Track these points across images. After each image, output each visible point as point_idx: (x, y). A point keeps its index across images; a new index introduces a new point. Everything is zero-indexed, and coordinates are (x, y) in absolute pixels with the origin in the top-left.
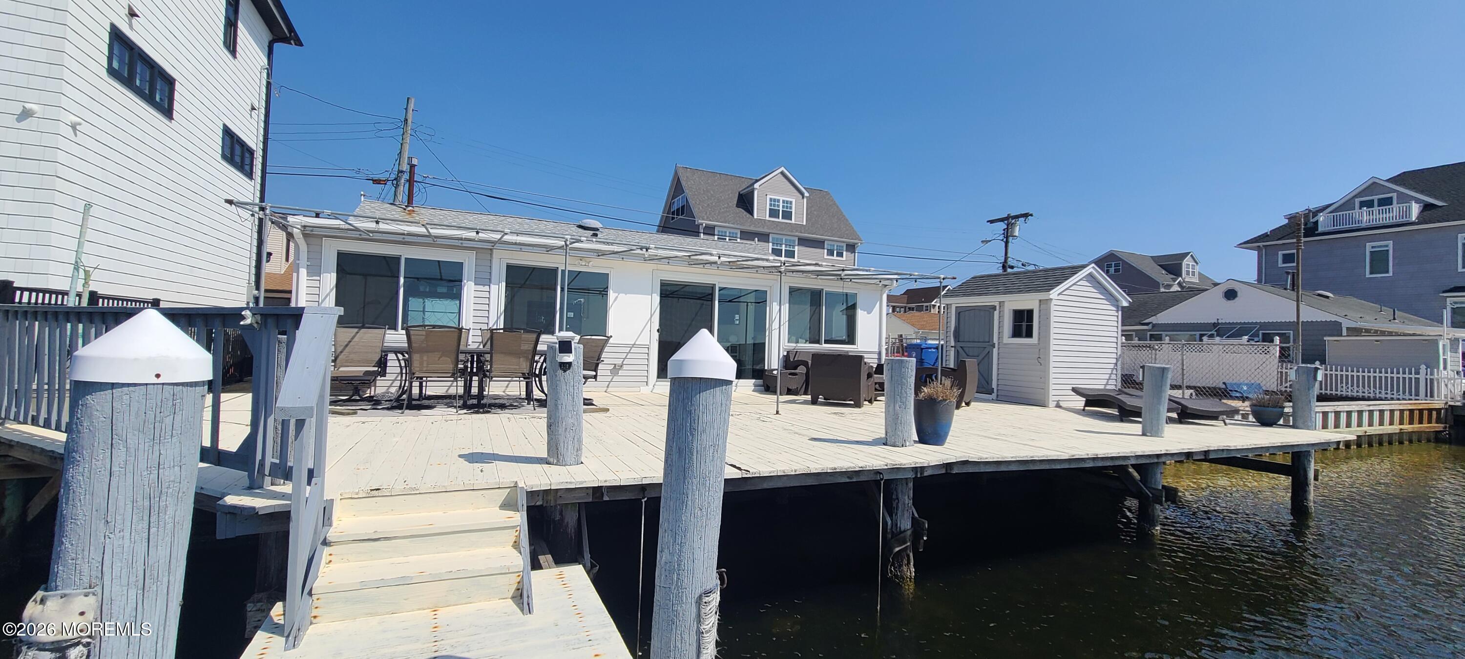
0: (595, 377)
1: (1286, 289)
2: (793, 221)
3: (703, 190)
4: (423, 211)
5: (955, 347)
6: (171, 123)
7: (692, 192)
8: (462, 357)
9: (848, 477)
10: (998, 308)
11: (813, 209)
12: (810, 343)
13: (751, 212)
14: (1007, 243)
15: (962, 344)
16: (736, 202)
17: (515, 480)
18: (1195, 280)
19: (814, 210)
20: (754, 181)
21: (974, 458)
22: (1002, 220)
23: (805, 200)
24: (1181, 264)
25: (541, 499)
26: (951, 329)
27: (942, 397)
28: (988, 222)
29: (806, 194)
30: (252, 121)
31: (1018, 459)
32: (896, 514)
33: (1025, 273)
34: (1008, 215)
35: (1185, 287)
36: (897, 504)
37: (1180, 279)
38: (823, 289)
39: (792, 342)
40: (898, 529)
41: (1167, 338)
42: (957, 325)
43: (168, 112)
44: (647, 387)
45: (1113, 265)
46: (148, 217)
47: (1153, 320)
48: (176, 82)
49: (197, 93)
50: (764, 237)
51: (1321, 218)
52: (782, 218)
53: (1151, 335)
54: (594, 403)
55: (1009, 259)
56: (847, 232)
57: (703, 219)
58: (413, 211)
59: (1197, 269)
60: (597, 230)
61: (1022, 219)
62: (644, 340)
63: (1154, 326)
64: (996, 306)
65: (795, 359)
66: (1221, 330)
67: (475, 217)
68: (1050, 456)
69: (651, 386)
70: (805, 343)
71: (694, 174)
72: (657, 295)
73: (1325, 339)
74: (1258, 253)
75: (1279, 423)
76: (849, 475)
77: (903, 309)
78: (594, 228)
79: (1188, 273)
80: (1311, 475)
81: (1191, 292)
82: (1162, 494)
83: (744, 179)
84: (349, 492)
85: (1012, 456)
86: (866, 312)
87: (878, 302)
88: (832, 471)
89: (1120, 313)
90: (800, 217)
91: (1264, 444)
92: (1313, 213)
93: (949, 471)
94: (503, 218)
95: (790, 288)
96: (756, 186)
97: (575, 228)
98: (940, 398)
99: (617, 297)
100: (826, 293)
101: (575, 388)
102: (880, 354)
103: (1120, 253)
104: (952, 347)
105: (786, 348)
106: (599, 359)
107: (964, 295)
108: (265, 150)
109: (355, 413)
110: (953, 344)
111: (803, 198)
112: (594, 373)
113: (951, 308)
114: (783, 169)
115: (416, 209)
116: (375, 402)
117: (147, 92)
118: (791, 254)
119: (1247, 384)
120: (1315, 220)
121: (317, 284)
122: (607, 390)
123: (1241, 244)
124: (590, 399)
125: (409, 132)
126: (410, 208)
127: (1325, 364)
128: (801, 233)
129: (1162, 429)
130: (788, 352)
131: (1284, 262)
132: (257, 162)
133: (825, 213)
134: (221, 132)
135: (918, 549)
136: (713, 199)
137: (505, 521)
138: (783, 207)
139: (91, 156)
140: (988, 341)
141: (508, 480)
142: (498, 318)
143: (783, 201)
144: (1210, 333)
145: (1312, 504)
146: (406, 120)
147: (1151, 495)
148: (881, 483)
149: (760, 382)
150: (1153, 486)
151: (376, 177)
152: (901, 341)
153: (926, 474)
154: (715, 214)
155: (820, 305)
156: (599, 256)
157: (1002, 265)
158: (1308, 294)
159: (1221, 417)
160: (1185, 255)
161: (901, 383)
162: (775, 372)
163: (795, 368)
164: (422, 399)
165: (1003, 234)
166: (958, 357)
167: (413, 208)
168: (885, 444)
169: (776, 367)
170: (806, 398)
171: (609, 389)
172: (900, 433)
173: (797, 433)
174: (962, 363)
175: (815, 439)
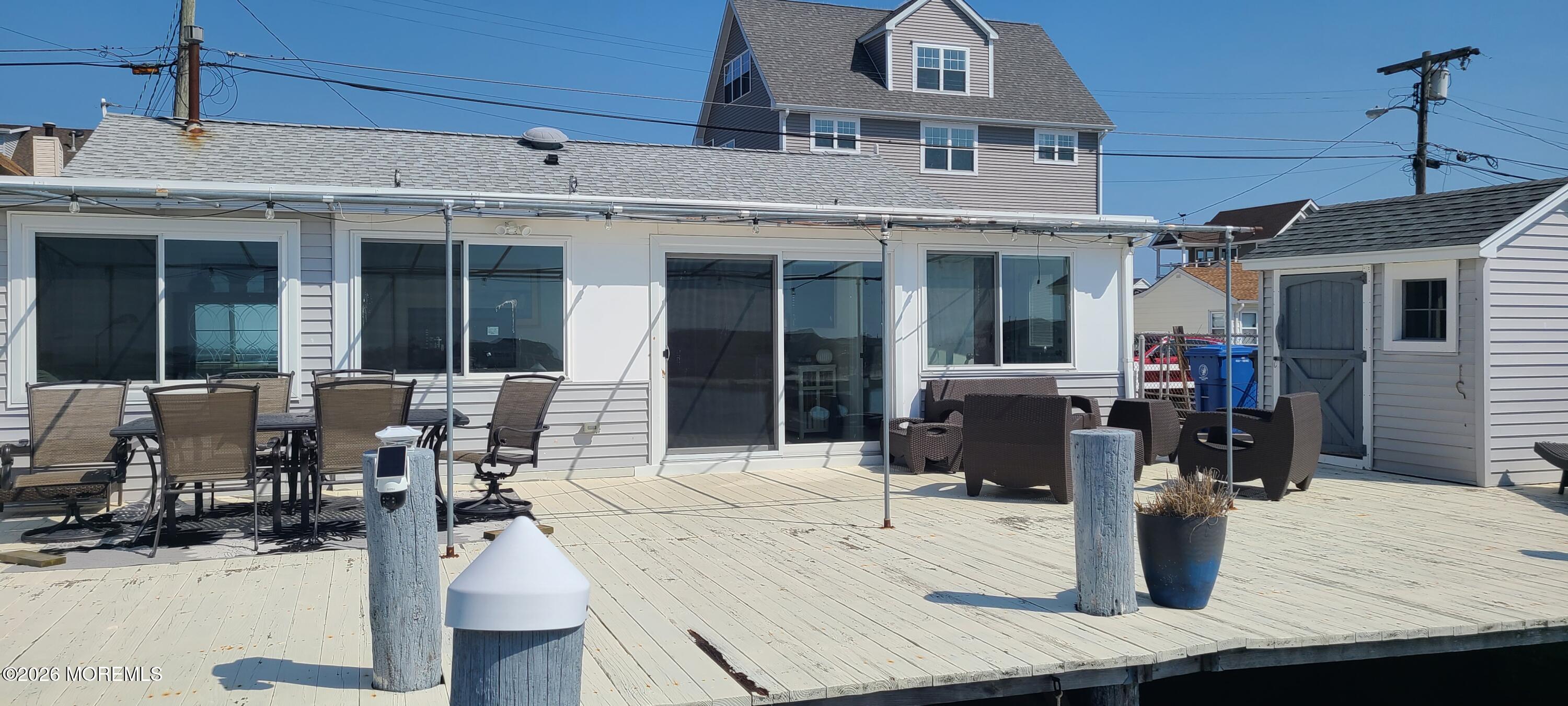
2: (968, 93)
3: (785, 40)
4: (219, 129)
5: (1281, 359)
7: (763, 46)
10: (1369, 278)
11: (1007, 66)
12: (977, 362)
13: (881, 80)
14: (1422, 114)
15: (1299, 354)
16: (849, 61)
19: (1010, 68)
20: (886, 15)
21: (1258, 642)
22: (1410, 66)
23: (991, 47)
26: (1273, 318)
27: (1195, 510)
28: (1380, 70)
29: (993, 36)
34: (1425, 54)
38: (995, 254)
39: (938, 363)
42: (1285, 314)
44: (648, 466)
50: (907, 129)
52: (945, 88)
55: (1429, 148)
56: (1080, 108)
57: (786, 100)
58: (201, 131)
60: (558, 146)
61: (1456, 62)
62: (638, 374)
64: (1365, 274)
65: (946, 399)
69: (656, 464)
70: (966, 363)
72: (661, 284)
77: (1211, 254)
78: (552, 144)
83: (866, 14)
86: (1090, 295)
90: (982, 80)
93: (1209, 672)
95: (929, 255)
96: (890, 25)
97: (513, 147)
98: (1191, 513)
99: (581, 293)
100: (1004, 262)
101: (419, 537)
102: (1122, 377)
104: (1276, 359)
105: (924, 374)
106: (539, 425)
110: (1277, 352)
111: (986, 43)
112: (530, 452)
115: (206, 126)
118: (964, 161)
122: (569, 475)
126: (195, 126)
128: (984, 116)
130: (929, 384)
133: (1035, 70)
136: (804, 57)
138: (946, 64)
140: (1351, 346)
142: (351, 347)
143: (947, 54)
149: (874, 445)
151: (138, 61)
152: (1181, 338)
154: (808, 88)
157: (1411, 161)
161: (1105, 483)
162: (905, 425)
163: (943, 417)
164: (195, 519)
165: (1414, 95)
166: (1288, 384)
167: (199, 127)
168: (1078, 608)
169: (906, 415)
170: (959, 478)
171: (575, 472)
172: (1110, 583)
173: (908, 580)
174: (1284, 403)
175: (938, 597)
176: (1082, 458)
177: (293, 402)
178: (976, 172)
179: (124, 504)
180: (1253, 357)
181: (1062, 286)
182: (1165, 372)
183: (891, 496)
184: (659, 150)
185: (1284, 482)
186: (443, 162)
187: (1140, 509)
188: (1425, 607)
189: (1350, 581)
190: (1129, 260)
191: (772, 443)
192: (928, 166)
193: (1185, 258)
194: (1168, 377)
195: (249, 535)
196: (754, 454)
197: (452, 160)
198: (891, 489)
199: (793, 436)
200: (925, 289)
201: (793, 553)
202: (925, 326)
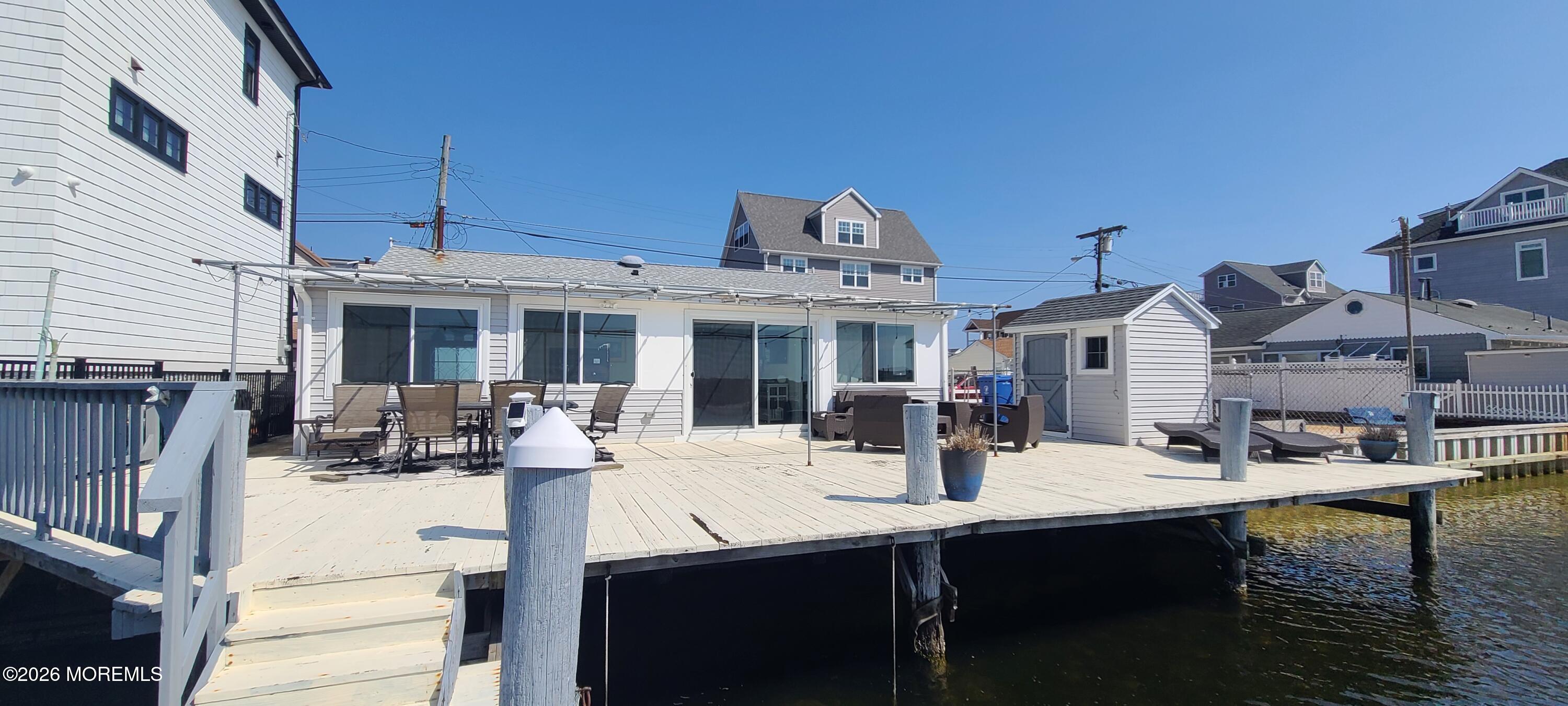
0: (615, 430)
1: (1419, 298)
2: (865, 246)
3: (767, 216)
4: (454, 254)
5: (1024, 380)
6: (185, 176)
7: (756, 222)
8: (460, 414)
9: (854, 544)
10: (1069, 336)
11: (887, 231)
12: (864, 381)
13: (819, 238)
14: (1099, 260)
15: (1033, 377)
16: (802, 228)
17: (454, 562)
18: (1322, 290)
19: (889, 233)
20: (822, 204)
21: (1001, 517)
22: (1092, 234)
23: (877, 222)
24: (1305, 274)
25: (487, 582)
26: (1020, 360)
27: (970, 447)
28: (1078, 237)
29: (879, 216)
30: (279, 170)
31: (1056, 516)
32: (922, 581)
33: (1121, 292)
34: (1100, 228)
35: (1310, 299)
36: (922, 569)
37: (1304, 290)
38: (874, 322)
39: (843, 382)
40: (924, 598)
41: (1284, 359)
42: (1026, 356)
43: (180, 165)
44: (682, 436)
45: (1227, 278)
46: (161, 275)
47: (1267, 338)
48: (189, 134)
49: (213, 144)
50: (832, 264)
51: (1461, 216)
52: (853, 243)
53: (1265, 355)
54: (614, 458)
55: (1103, 277)
56: (924, 255)
57: (767, 248)
58: (444, 255)
59: (1324, 278)
60: (639, 266)
61: (1115, 233)
62: (677, 386)
63: (1269, 345)
64: (1067, 334)
65: (846, 400)
66: (1345, 347)
67: (508, 258)
68: (1095, 511)
69: (686, 435)
70: (858, 382)
71: (757, 200)
72: (690, 336)
73: (1466, 354)
74: (1390, 259)
75: (1392, 458)
76: (854, 541)
78: (636, 265)
79: (1313, 283)
80: (1433, 518)
81: (1315, 303)
82: (1246, 547)
83: (811, 203)
84: (263, 583)
85: (1049, 512)
86: (924, 345)
87: (938, 334)
88: (828, 538)
89: (1209, 336)
90: (872, 239)
91: (1365, 487)
92: (1452, 211)
93: (975, 532)
94: (539, 258)
95: (838, 322)
96: (824, 209)
97: (615, 266)
98: (967, 449)
99: (646, 341)
100: (878, 327)
102: (942, 390)
103: (1234, 264)
104: (1022, 380)
105: (835, 388)
106: (619, 409)
107: (1033, 323)
108: (294, 199)
109: (346, 479)
110: (1023, 377)
111: (875, 220)
112: (614, 425)
113: (1020, 337)
114: (851, 190)
115: (446, 253)
116: (376, 465)
117: (156, 146)
118: (863, 282)
119: (1373, 410)
120: (1454, 218)
121: (323, 339)
122: (636, 441)
123: (1369, 249)
124: (611, 454)
125: (446, 171)
126: (440, 252)
127: (1468, 382)
128: (874, 258)
129: (1243, 472)
130: (838, 393)
131: (1420, 267)
132: (286, 211)
133: (900, 235)
134: (243, 182)
135: (949, 620)
136: (777, 225)
137: (433, 611)
138: (854, 230)
139: (92, 216)
140: (1060, 373)
141: (445, 564)
142: (517, 368)
143: (854, 225)
144: (1333, 351)
145: (1435, 552)
146: (443, 159)
147: (1233, 548)
148: (892, 549)
149: (806, 426)
150: (1238, 538)
151: (413, 220)
152: (975, 373)
153: (947, 536)
154: (780, 242)
155: (872, 340)
156: (622, 297)
157: (1094, 284)
158: (1448, 303)
159: (1322, 454)
160: (1310, 263)
161: (921, 432)
162: (823, 415)
163: (845, 410)
164: (425, 460)
165: (1095, 250)
166: (1028, 392)
167: (442, 253)
168: (907, 502)
169: (826, 410)
170: (852, 443)
171: (640, 439)
172: (924, 488)
173: (817, 490)
174: (1024, 400)
175: (832, 497)
176: (909, 419)
177: (483, 398)
178: (869, 288)
179: (387, 453)
180: (1011, 381)
181: (910, 344)
182: (967, 394)
183: (811, 451)
184: (695, 269)
185: (1024, 443)
186: (574, 273)
187: (942, 448)
188: (1092, 500)
189: (1053, 489)
190: (945, 327)
191: (751, 425)
192: (844, 284)
193: (982, 337)
194: (969, 396)
195: (453, 467)
196: (741, 430)
197: (580, 272)
198: (812, 448)
199: (762, 421)
200: (835, 341)
201: (755, 478)
202: (836, 361)
